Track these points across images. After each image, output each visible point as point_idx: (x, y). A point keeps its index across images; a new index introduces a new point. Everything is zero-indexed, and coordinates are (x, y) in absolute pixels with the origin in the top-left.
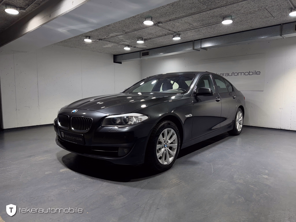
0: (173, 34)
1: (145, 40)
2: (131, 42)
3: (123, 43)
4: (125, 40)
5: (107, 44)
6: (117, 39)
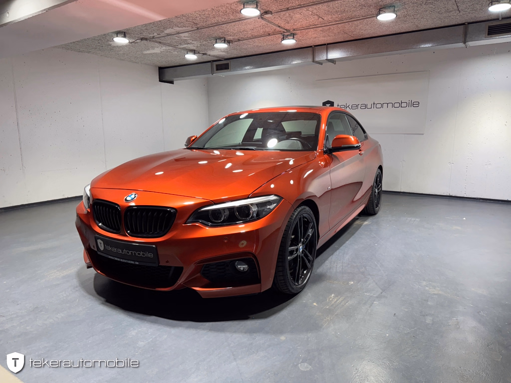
0: (284, 34)
1: (230, 43)
2: (201, 45)
3: (184, 46)
4: (191, 41)
5: (153, 48)
6: (175, 39)
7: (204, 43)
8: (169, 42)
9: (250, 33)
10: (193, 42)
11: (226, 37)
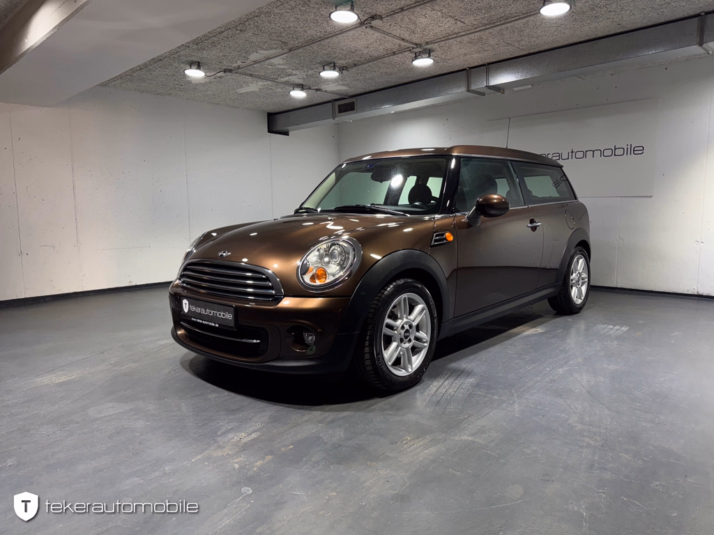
0: (414, 50)
1: (343, 69)
2: (306, 75)
3: (286, 79)
4: (291, 71)
5: (247, 83)
6: (269, 69)
7: (310, 72)
8: (263, 74)
9: (366, 52)
10: (294, 72)
11: (335, 60)
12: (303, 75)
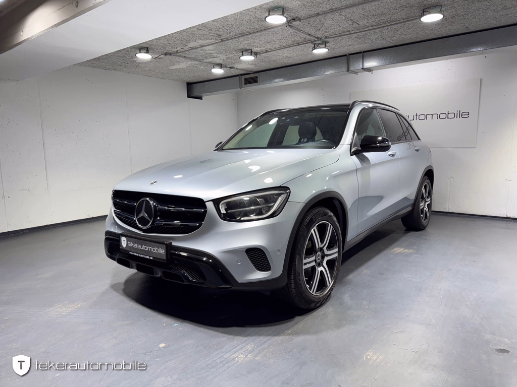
0: (315, 42)
1: (257, 54)
3: (211, 60)
4: (216, 55)
5: (178, 63)
6: (200, 53)
8: (194, 56)
9: (278, 43)
11: (252, 48)
12: (225, 57)
